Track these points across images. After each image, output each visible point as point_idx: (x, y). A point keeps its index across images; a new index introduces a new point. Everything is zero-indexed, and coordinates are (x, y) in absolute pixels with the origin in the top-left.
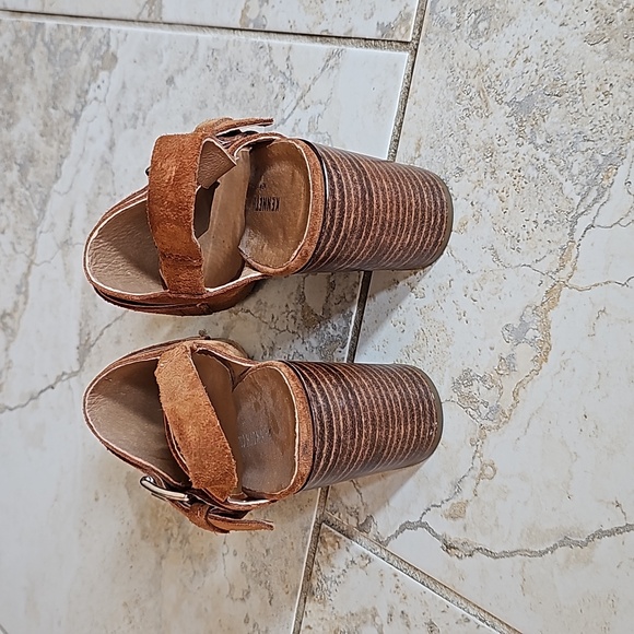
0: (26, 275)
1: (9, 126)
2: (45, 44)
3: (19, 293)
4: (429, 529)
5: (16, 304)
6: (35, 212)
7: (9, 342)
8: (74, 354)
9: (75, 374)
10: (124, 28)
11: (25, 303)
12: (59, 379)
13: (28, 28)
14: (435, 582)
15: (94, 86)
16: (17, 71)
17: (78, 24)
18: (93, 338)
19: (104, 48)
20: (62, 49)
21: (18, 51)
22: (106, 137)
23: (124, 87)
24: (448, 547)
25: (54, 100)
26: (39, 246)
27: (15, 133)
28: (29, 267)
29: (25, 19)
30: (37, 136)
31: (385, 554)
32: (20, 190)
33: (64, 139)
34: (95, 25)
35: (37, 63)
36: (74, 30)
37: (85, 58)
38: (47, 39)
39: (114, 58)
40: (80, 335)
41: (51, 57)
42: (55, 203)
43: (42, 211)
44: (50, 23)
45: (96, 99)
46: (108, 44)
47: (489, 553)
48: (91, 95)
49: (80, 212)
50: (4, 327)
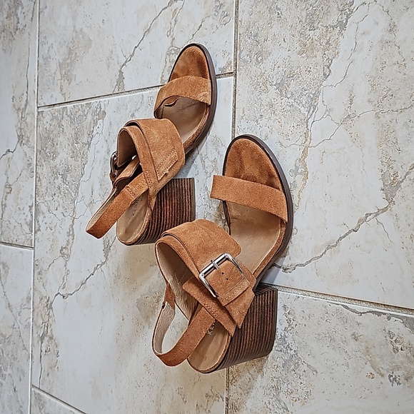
0: (72, 226)
1: (54, 159)
2: (68, 116)
3: (69, 235)
5: (68, 241)
6: (73, 194)
7: (66, 261)
8: (102, 254)
9: (103, 263)
11: (73, 239)
12: (96, 269)
13: (58, 111)
15: (96, 128)
16: (55, 132)
17: (84, 103)
18: (111, 242)
19: (99, 110)
20: (77, 116)
21: (54, 123)
22: (105, 149)
23: (111, 124)
26: (77, 210)
27: (58, 161)
28: (73, 221)
29: (56, 107)
30: (70, 158)
32: (63, 187)
33: (84, 156)
34: (92, 101)
35: (65, 126)
36: (82, 106)
37: (89, 117)
38: (69, 113)
39: (104, 113)
40: (104, 244)
41: (72, 121)
42: (84, 187)
43: (77, 192)
44: (69, 106)
45: (97, 133)
46: (100, 108)
48: (95, 133)
49: (97, 187)
50: (63, 255)
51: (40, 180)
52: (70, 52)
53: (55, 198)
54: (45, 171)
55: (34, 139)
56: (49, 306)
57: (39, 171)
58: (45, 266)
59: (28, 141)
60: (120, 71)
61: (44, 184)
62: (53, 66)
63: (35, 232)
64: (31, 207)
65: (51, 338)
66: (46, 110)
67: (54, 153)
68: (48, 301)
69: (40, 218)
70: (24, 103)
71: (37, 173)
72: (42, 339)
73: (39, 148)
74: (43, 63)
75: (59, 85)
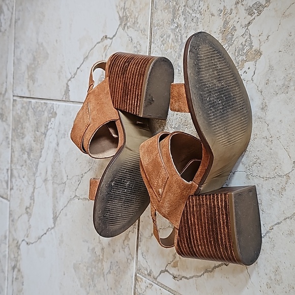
0: (33, 193)
1: (23, 138)
2: (32, 109)
3: (31, 199)
4: (168, 272)
5: (30, 203)
6: (34, 169)
7: (29, 218)
8: (52, 221)
9: (53, 228)
10: (58, 103)
11: (34, 203)
12: (47, 230)
13: (26, 103)
14: (172, 290)
15: (50, 123)
16: (24, 118)
17: (43, 101)
18: (58, 214)
19: (52, 110)
20: (38, 110)
21: (23, 111)
22: (56, 141)
23: (60, 124)
24: (174, 277)
25: (37, 129)
26: (37, 181)
27: (25, 141)
28: (34, 190)
29: (25, 99)
30: (32, 142)
31: (157, 283)
32: (28, 162)
33: (42, 143)
34: (48, 102)
35: (30, 115)
36: (41, 103)
37: (46, 113)
38: (33, 107)
39: (56, 114)
40: (53, 213)
41: (35, 113)
42: (41, 166)
43: (37, 169)
44: (33, 101)
45: (51, 128)
46: (53, 109)
47: (186, 278)
48: (49, 127)
49: (50, 169)
50: (27, 213)
51: (13, 152)
52: (34, 59)
53: (23, 168)
54: (17, 145)
55: (10, 119)
56: (18, 247)
57: (13, 145)
58: (16, 217)
59: (6, 120)
60: (67, 84)
61: (16, 156)
62: (23, 67)
63: (11, 189)
64: (8, 170)
65: (19, 270)
66: (18, 99)
67: (23, 134)
68: (17, 243)
69: (14, 180)
70: (4, 89)
71: (12, 146)
72: (14, 268)
73: (14, 128)
74: (17, 62)
75: (27, 82)
